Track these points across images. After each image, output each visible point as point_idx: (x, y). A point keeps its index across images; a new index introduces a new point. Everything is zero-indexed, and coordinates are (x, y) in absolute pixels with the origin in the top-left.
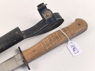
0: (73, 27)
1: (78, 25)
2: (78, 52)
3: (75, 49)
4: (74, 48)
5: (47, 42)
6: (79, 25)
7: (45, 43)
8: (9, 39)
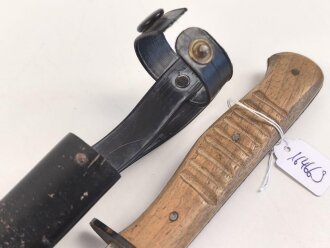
0: (279, 85)
1: (290, 75)
2: (324, 173)
3: (309, 168)
4: (305, 166)
5: (210, 168)
6: (295, 72)
7: (205, 172)
8: (56, 196)
